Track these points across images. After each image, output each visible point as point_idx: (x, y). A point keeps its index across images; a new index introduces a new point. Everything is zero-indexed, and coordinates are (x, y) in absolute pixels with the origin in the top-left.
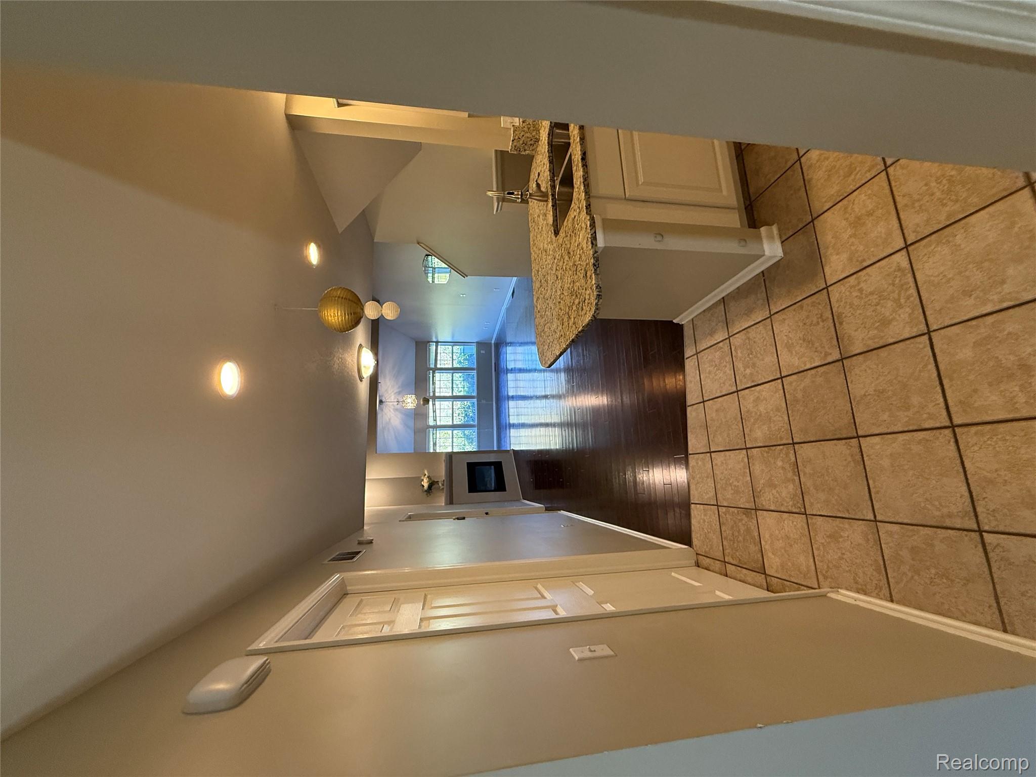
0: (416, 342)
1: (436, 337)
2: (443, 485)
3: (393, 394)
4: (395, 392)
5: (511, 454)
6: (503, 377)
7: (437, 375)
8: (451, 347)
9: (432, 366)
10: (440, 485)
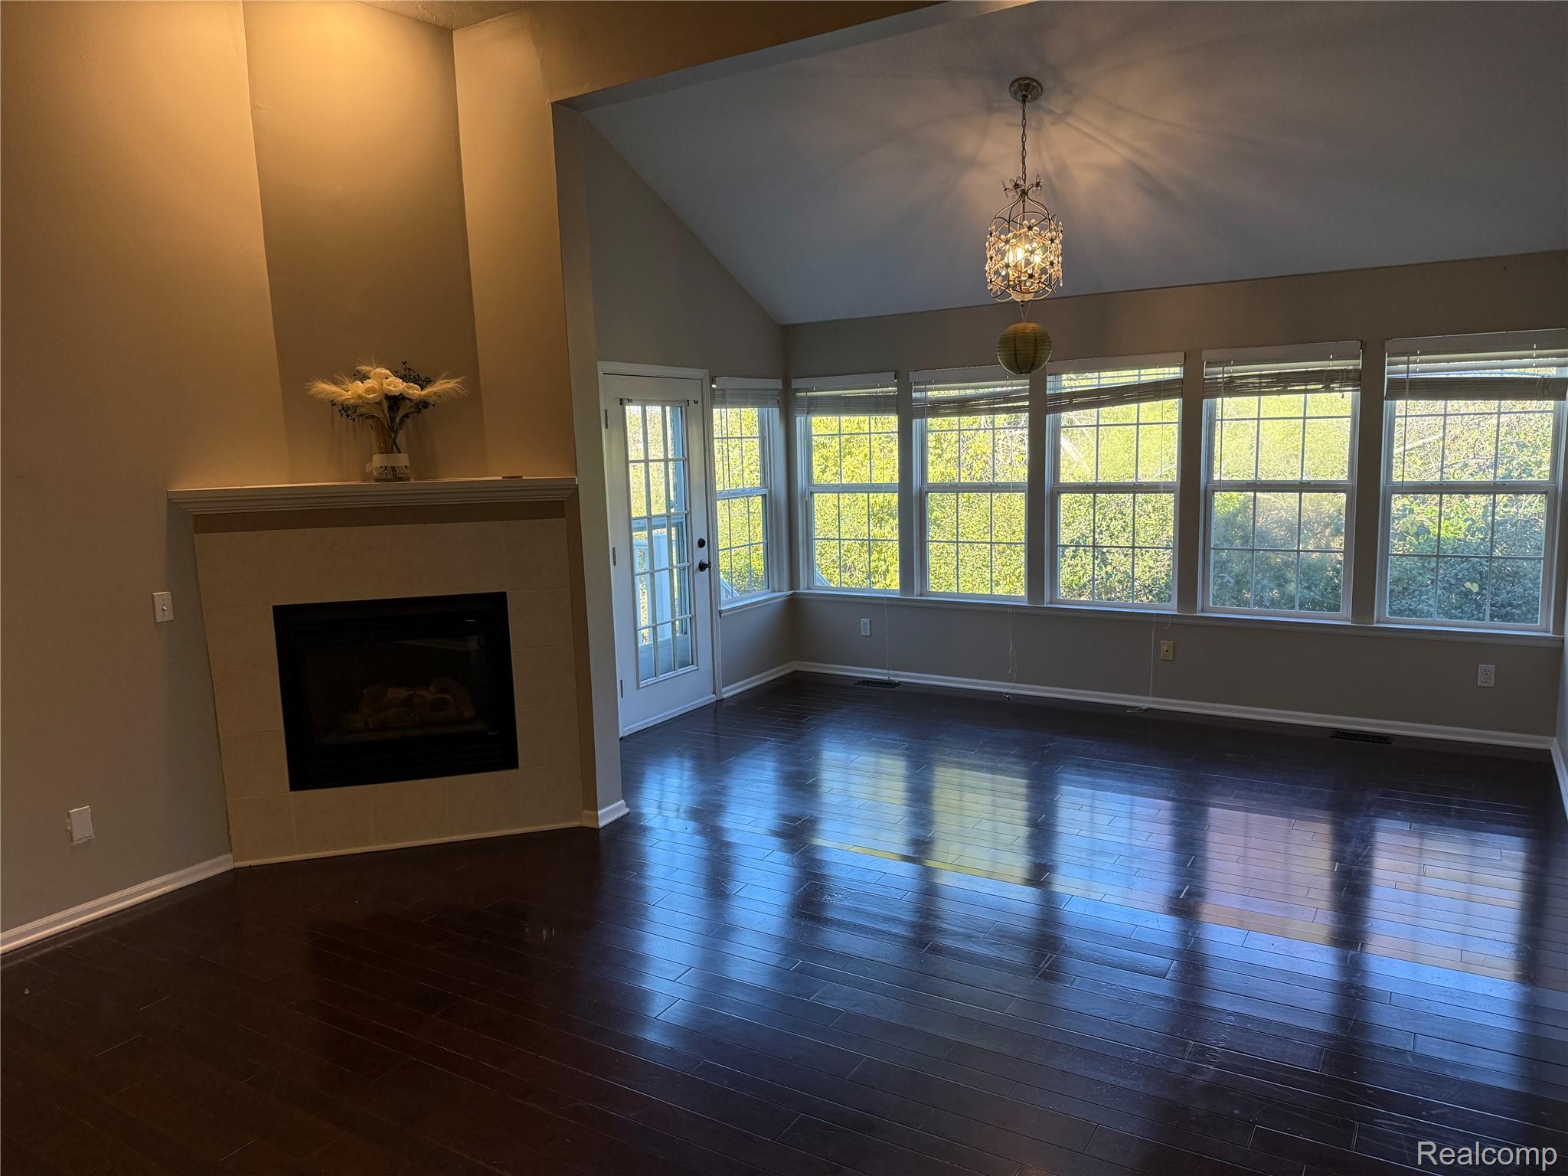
7: (1341, 401)
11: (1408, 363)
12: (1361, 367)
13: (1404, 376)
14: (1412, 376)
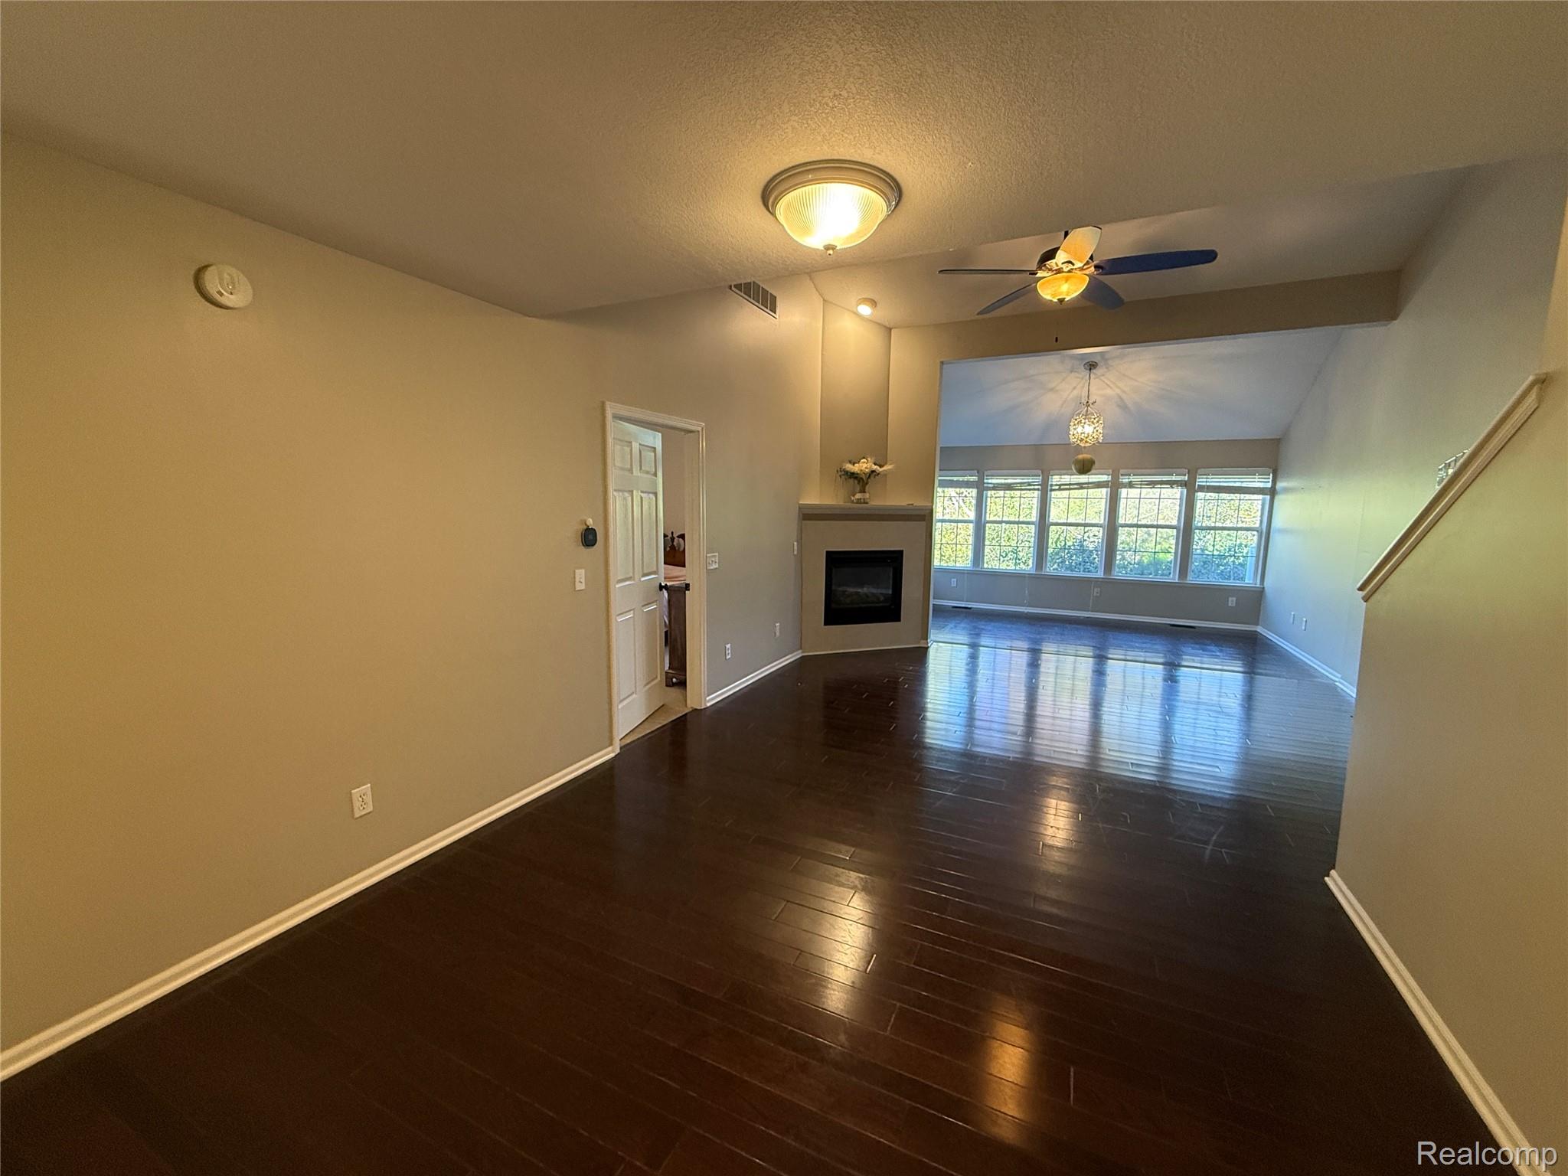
0: (1279, 441)
1: (1286, 490)
2: (859, 501)
3: (1118, 391)
4: (1124, 396)
5: (919, 643)
6: (1160, 645)
7: (1177, 492)
8: (1257, 525)
9: (1201, 481)
10: (858, 496)
11: (1207, 478)
12: (1187, 479)
13: (1203, 483)
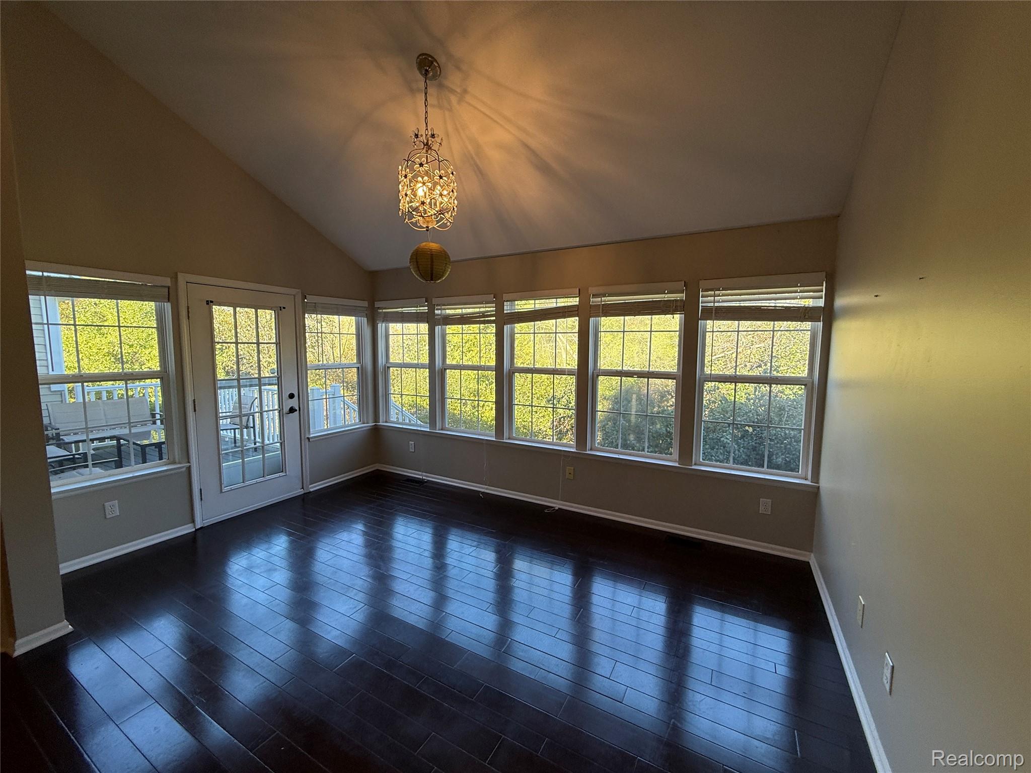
7: (668, 322)
8: (804, 373)
11: (715, 296)
12: (684, 298)
13: (712, 304)
14: (716, 304)
